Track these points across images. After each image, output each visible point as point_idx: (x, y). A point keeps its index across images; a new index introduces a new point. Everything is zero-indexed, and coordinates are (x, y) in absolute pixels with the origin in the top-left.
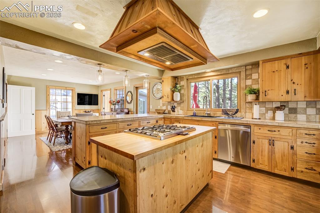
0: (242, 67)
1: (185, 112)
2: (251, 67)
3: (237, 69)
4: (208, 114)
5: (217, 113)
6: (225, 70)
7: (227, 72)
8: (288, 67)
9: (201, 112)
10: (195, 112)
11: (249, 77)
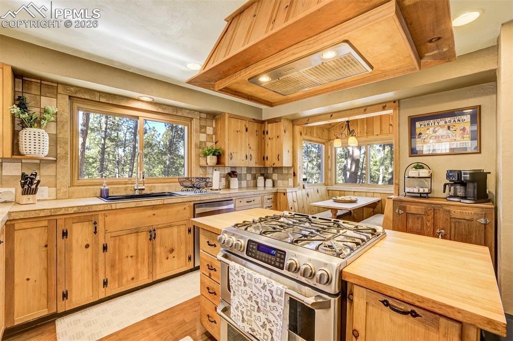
0: (196, 113)
1: (64, 189)
2: (205, 117)
3: (188, 113)
4: (140, 190)
5: (155, 186)
6: (171, 108)
7: (175, 114)
8: (247, 130)
9: (118, 188)
10: (107, 187)
11: (203, 130)
